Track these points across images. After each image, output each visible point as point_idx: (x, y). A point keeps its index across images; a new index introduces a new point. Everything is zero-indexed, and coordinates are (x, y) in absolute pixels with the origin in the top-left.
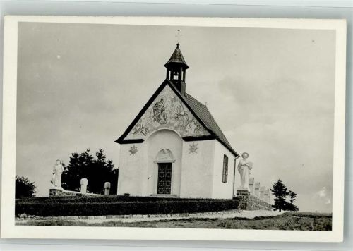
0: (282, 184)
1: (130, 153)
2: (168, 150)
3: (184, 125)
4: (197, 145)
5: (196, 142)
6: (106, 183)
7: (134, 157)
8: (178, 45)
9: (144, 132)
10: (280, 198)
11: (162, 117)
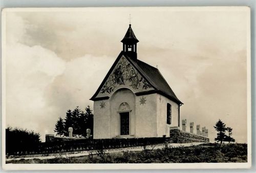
0: (221, 122)
1: (101, 107)
2: (126, 103)
3: (136, 83)
4: (145, 98)
5: (144, 96)
6: (87, 130)
7: (104, 110)
8: (130, 25)
9: (109, 91)
10: (221, 132)
11: (120, 79)
